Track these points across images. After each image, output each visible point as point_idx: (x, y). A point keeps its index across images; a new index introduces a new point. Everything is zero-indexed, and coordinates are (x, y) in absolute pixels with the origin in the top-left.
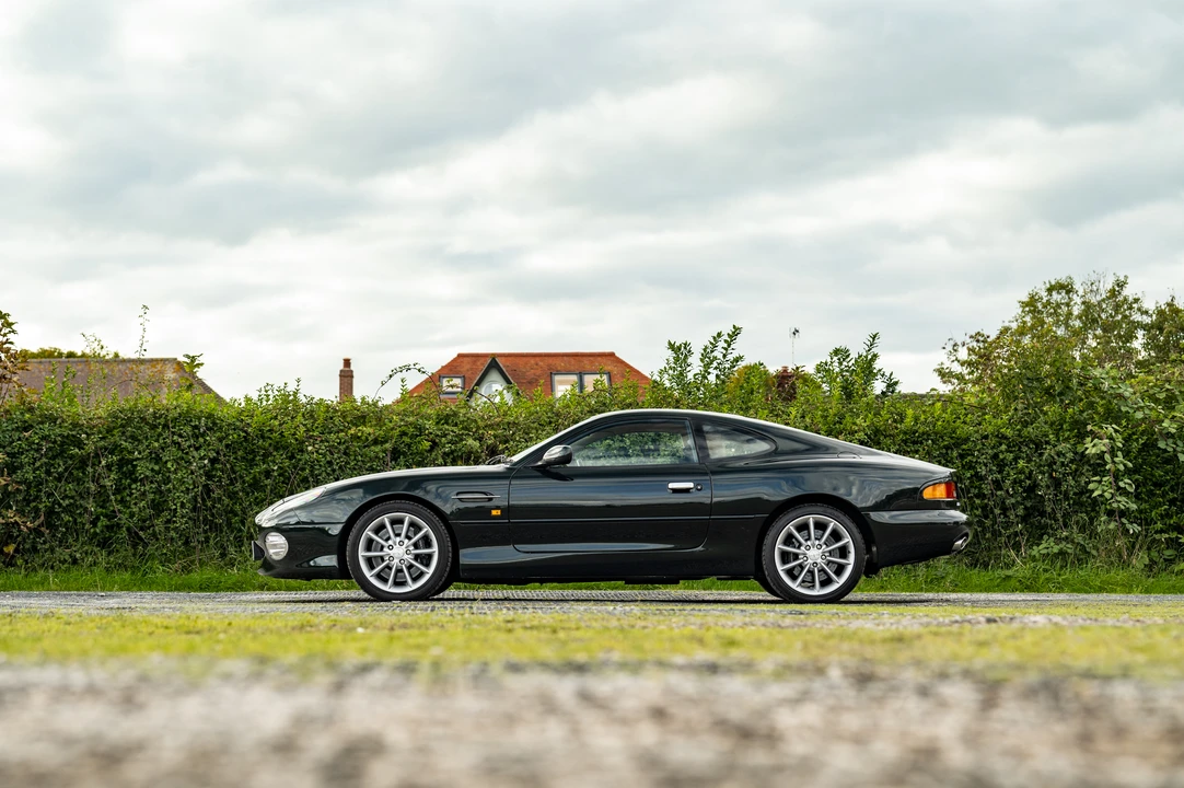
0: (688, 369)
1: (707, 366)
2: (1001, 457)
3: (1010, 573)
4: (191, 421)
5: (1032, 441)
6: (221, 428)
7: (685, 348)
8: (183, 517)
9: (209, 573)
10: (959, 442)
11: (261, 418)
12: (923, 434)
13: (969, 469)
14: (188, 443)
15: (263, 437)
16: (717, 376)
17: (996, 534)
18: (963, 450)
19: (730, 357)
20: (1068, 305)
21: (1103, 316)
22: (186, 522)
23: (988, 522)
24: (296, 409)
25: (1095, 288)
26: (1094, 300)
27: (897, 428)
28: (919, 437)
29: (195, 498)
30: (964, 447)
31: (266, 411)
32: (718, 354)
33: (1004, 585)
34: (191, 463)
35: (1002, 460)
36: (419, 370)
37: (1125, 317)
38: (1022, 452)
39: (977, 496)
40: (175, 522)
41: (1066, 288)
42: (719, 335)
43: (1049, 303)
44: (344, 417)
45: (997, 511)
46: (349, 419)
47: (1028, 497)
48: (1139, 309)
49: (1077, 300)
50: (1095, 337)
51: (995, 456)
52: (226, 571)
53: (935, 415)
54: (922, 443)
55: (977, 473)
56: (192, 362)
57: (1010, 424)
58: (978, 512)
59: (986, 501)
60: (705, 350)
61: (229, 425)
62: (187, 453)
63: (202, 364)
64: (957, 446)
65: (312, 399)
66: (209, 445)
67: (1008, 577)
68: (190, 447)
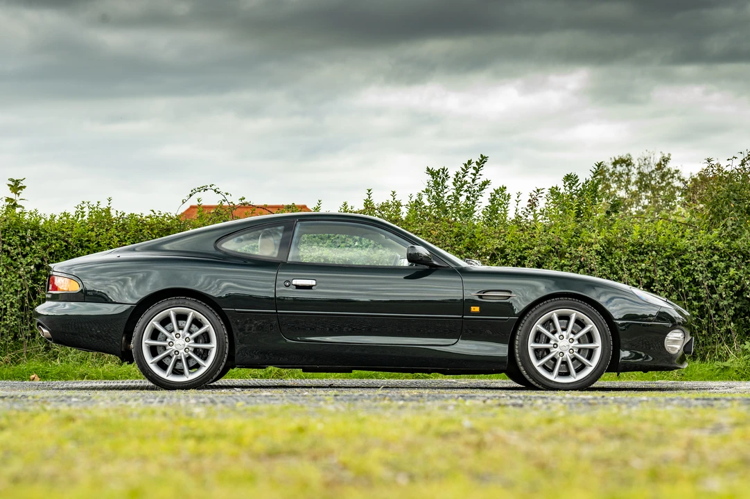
0: (445, 191)
1: (458, 190)
2: (715, 265)
3: (726, 364)
4: (19, 232)
5: (739, 252)
6: (45, 239)
7: (443, 173)
8: (12, 315)
9: (35, 364)
10: (679, 253)
11: (81, 230)
12: (648, 246)
13: (687, 276)
14: (16, 251)
15: (81, 246)
16: (468, 198)
17: (711, 331)
18: (682, 259)
19: (479, 182)
20: (627, 174)
21: (653, 182)
22: (15, 320)
23: (704, 321)
24: (110, 222)
25: (647, 162)
26: (646, 171)
27: (625, 241)
28: (644, 248)
29: (22, 299)
30: (683, 257)
31: (83, 224)
32: (468, 179)
33: (724, 373)
34: (19, 269)
35: (715, 269)
36: (215, 191)
37: (669, 183)
38: (732, 261)
39: (695, 299)
40: (4, 320)
41: (626, 162)
42: (470, 162)
43: (614, 173)
44: (152, 230)
45: (712, 312)
46: (156, 231)
47: (737, 301)
48: (679, 178)
49: (634, 171)
50: (647, 197)
51: (710, 265)
52: (51, 363)
53: (658, 229)
54: (647, 254)
55: (694, 279)
56: (16, 185)
57: (720, 237)
58: (696, 313)
59: (702, 303)
60: (457, 175)
61: (52, 235)
62: (15, 260)
63: (24, 187)
64: (677, 255)
65: (124, 214)
66: (34, 253)
67: (727, 368)
68: (18, 254)
